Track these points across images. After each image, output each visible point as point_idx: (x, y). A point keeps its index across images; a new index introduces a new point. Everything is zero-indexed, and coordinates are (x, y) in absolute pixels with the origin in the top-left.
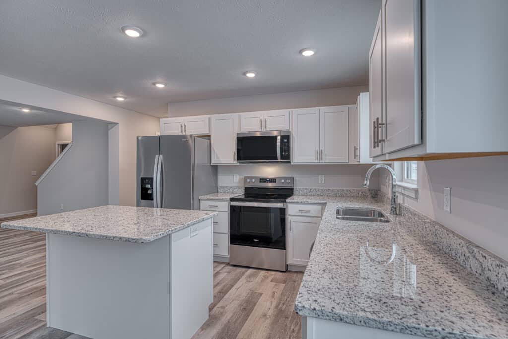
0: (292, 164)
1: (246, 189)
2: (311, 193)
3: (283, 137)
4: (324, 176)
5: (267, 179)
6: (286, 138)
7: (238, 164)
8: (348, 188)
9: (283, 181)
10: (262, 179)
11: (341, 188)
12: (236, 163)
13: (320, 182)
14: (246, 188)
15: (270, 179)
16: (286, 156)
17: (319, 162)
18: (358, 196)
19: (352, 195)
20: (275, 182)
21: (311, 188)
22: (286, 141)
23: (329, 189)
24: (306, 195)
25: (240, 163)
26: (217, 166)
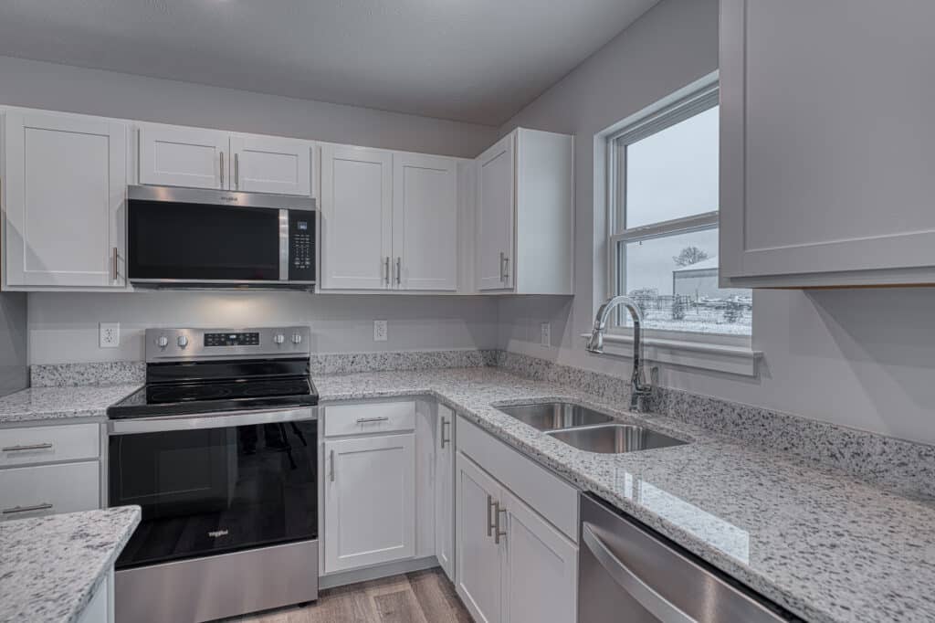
0: (317, 291)
1: (152, 368)
2: (354, 366)
3: (295, 216)
4: (385, 322)
5: (228, 335)
6: (305, 221)
7: (131, 289)
8: (441, 350)
9: (281, 339)
10: (213, 336)
11: (425, 351)
12: (122, 285)
13: (376, 339)
14: (149, 365)
15: (238, 335)
16: (305, 271)
17: (389, 287)
18: (461, 367)
19: (449, 364)
20: (257, 342)
21: (355, 353)
22: (303, 227)
23: (399, 354)
24: (341, 372)
25: (135, 285)
26: (25, 294)
